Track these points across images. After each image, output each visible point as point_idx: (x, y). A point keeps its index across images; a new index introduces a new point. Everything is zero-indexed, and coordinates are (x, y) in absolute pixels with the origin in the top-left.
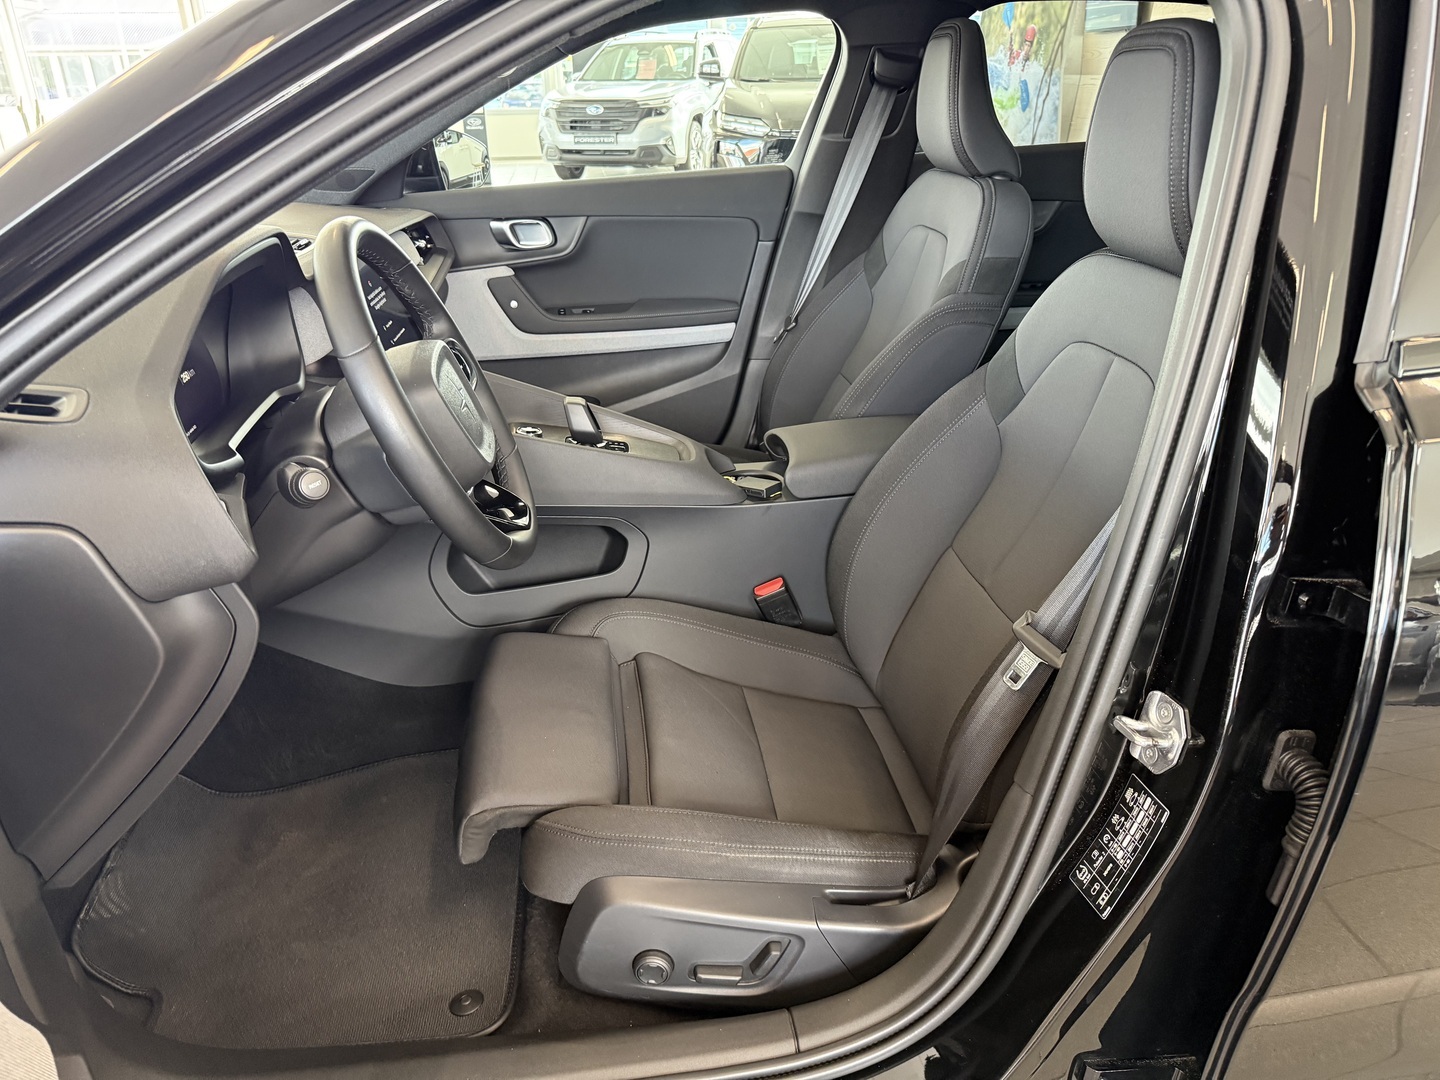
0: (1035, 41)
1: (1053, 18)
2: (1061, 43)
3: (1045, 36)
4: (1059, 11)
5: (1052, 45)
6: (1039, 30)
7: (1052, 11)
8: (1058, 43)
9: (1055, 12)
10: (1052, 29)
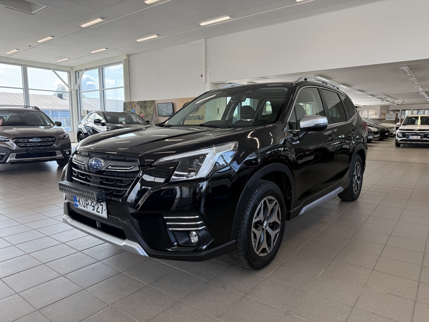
0: (144, 118)
1: (148, 113)
2: (152, 118)
3: (147, 117)
4: (150, 112)
5: (150, 118)
6: (144, 115)
7: (148, 112)
8: (151, 118)
9: (149, 112)
10: (149, 115)
